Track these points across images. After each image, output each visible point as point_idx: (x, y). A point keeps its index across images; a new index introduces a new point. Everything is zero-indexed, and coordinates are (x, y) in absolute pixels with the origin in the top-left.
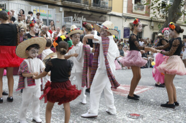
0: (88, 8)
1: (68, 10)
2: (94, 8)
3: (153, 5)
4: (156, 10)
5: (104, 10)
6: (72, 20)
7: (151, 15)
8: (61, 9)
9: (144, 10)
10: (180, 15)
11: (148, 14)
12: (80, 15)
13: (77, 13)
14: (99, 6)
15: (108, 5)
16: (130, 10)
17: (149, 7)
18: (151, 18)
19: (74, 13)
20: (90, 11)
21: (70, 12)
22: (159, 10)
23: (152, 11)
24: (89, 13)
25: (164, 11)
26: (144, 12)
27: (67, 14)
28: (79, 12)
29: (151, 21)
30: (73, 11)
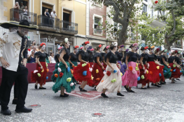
0: (59, 31)
1: (43, 33)
2: (64, 31)
3: (108, 30)
4: (110, 34)
5: (72, 33)
6: (47, 41)
7: (107, 37)
8: (38, 32)
9: (102, 33)
10: (127, 37)
11: (105, 36)
12: (53, 37)
13: (50, 35)
14: (68, 30)
15: (75, 29)
16: (91, 33)
17: (105, 32)
18: (107, 39)
19: (48, 35)
20: (61, 33)
21: (45, 34)
22: (112, 34)
23: (107, 34)
24: (60, 35)
25: (116, 34)
26: (101, 35)
27: (42, 36)
28: (52, 34)
29: (107, 41)
30: (48, 33)
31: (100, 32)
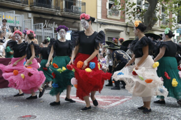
0: (59, 14)
1: (38, 16)
2: (66, 14)
3: (128, 10)
4: (131, 15)
5: (77, 16)
6: (43, 27)
7: (127, 21)
8: (30, 15)
9: (119, 16)
10: (155, 20)
11: (123, 19)
12: (51, 21)
13: (47, 19)
14: (72, 11)
15: (81, 10)
16: (104, 15)
17: (124, 13)
18: (127, 24)
19: (45, 19)
20: (63, 17)
21: (40, 18)
22: (134, 16)
23: (127, 16)
24: (61, 19)
25: (140, 16)
26: (119, 17)
27: (37, 20)
28: (51, 18)
29: (126, 26)
30: (43, 17)
31: (117, 14)
